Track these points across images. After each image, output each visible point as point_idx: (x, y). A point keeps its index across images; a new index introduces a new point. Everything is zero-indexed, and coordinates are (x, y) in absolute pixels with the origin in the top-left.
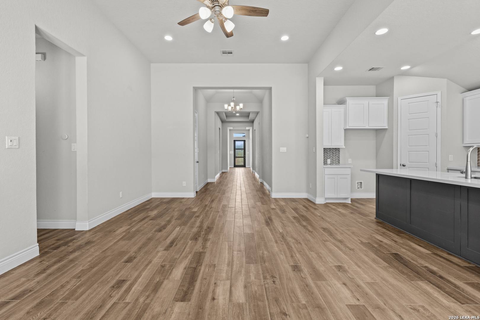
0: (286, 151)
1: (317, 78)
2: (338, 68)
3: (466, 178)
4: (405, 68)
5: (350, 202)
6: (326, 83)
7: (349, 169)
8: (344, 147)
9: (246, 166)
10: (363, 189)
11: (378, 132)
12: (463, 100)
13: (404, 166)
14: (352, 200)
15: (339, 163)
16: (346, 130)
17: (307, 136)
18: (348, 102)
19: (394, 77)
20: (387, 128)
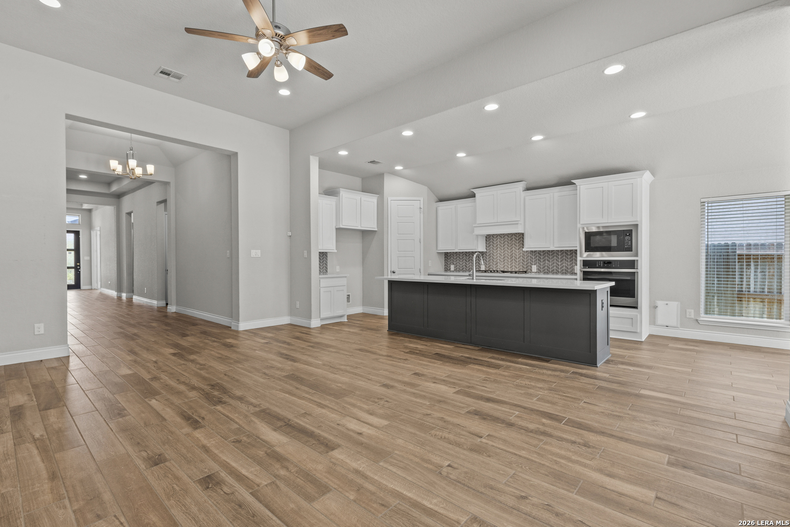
0: (260, 256)
1: (311, 156)
2: (343, 153)
3: (473, 279)
4: (399, 168)
5: (346, 320)
6: (322, 166)
7: (345, 279)
8: (336, 251)
9: (82, 287)
10: (350, 303)
11: (365, 234)
12: (437, 209)
13: (394, 272)
14: (349, 317)
15: (327, 271)
16: (338, 230)
17: (290, 234)
18: (341, 194)
19: (384, 174)
20: (376, 229)
